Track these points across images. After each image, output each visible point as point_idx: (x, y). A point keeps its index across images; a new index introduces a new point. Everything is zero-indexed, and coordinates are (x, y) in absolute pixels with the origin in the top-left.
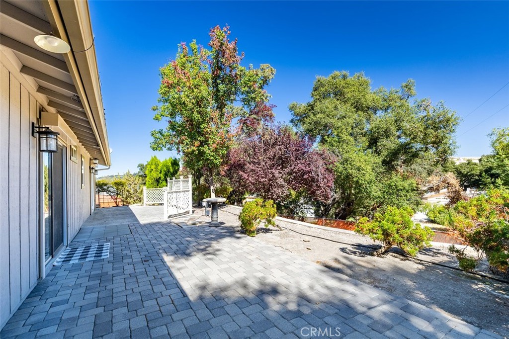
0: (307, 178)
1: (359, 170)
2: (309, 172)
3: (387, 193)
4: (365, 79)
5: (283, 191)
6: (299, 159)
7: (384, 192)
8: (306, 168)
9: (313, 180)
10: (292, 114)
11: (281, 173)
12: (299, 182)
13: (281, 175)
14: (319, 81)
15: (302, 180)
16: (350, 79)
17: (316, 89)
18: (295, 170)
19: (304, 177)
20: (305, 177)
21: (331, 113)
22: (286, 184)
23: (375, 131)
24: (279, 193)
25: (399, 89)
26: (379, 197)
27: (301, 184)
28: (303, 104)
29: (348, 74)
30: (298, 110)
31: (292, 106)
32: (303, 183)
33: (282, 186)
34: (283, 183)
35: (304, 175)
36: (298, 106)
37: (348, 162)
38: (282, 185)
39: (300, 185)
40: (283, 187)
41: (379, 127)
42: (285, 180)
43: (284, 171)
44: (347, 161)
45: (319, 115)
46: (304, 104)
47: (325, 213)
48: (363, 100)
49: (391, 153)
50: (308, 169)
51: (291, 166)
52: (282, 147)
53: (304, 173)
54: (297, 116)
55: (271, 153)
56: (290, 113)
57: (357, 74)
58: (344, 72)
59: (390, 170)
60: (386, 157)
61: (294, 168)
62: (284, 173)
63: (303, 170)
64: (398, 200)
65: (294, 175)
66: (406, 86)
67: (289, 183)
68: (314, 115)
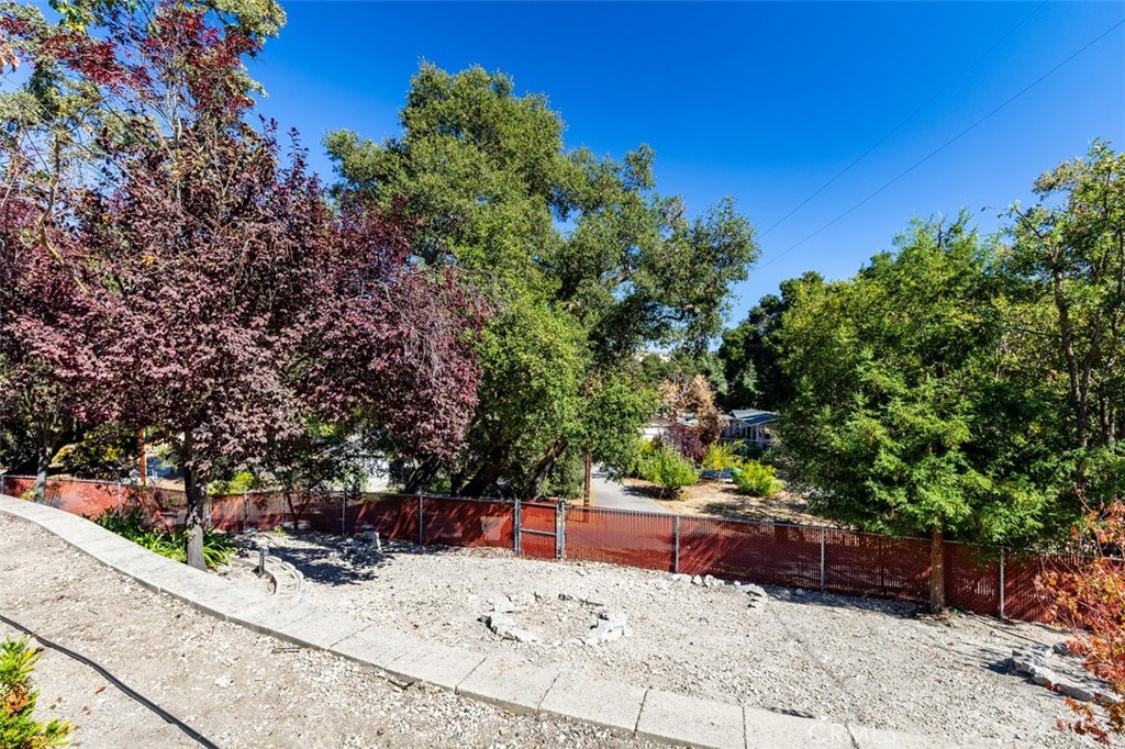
0: (382, 371)
1: (548, 356)
2: (390, 346)
3: (597, 422)
4: (551, 113)
5: (274, 420)
6: (354, 293)
7: (590, 422)
8: (379, 328)
9: (407, 378)
10: (335, 170)
11: (269, 345)
12: (348, 387)
13: (268, 353)
14: (428, 78)
15: (359, 378)
16: (516, 102)
17: (418, 101)
18: (330, 335)
19: (371, 366)
20: (376, 364)
21: (461, 182)
22: (291, 392)
23: (573, 256)
24: (254, 431)
25: (621, 165)
26: (578, 434)
27: (355, 392)
28: (375, 146)
29: (511, 84)
30: (355, 158)
31: (336, 139)
32: (363, 390)
33: (266, 401)
34: (275, 387)
35: (369, 359)
36: (356, 145)
37: (517, 329)
38: (270, 395)
39: (351, 399)
40: (276, 403)
41: (582, 245)
42: (283, 376)
43: (287, 336)
44: (511, 325)
45: (425, 178)
46: (379, 145)
47: (425, 476)
48: (546, 165)
49: (611, 316)
50: (386, 332)
51: (313, 318)
52: (278, 228)
53: (371, 350)
54: (352, 180)
55: (219, 251)
56: (331, 163)
57: (529, 98)
58: (501, 77)
59: (606, 361)
60: (600, 325)
61: (330, 326)
62: (285, 346)
63: (366, 336)
64: (623, 442)
65: (328, 354)
66: (637, 160)
67: (302, 389)
68: (411, 174)
